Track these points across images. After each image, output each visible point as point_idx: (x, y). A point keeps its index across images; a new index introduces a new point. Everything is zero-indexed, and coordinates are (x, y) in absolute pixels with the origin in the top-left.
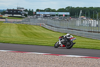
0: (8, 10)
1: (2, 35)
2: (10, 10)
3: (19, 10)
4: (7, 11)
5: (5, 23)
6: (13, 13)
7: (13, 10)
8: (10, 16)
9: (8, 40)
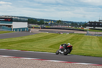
0: (89, 22)
1: (83, 48)
2: (92, 22)
3: (100, 23)
4: (89, 24)
5: (86, 36)
6: (95, 26)
7: (95, 23)
8: (92, 29)
9: (89, 53)
